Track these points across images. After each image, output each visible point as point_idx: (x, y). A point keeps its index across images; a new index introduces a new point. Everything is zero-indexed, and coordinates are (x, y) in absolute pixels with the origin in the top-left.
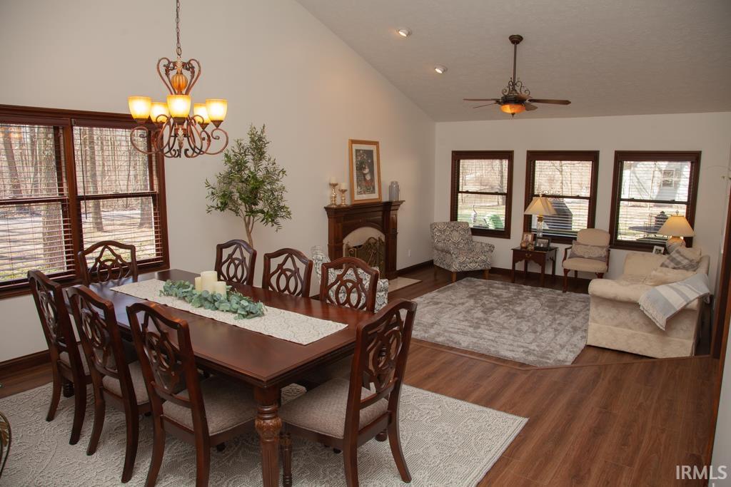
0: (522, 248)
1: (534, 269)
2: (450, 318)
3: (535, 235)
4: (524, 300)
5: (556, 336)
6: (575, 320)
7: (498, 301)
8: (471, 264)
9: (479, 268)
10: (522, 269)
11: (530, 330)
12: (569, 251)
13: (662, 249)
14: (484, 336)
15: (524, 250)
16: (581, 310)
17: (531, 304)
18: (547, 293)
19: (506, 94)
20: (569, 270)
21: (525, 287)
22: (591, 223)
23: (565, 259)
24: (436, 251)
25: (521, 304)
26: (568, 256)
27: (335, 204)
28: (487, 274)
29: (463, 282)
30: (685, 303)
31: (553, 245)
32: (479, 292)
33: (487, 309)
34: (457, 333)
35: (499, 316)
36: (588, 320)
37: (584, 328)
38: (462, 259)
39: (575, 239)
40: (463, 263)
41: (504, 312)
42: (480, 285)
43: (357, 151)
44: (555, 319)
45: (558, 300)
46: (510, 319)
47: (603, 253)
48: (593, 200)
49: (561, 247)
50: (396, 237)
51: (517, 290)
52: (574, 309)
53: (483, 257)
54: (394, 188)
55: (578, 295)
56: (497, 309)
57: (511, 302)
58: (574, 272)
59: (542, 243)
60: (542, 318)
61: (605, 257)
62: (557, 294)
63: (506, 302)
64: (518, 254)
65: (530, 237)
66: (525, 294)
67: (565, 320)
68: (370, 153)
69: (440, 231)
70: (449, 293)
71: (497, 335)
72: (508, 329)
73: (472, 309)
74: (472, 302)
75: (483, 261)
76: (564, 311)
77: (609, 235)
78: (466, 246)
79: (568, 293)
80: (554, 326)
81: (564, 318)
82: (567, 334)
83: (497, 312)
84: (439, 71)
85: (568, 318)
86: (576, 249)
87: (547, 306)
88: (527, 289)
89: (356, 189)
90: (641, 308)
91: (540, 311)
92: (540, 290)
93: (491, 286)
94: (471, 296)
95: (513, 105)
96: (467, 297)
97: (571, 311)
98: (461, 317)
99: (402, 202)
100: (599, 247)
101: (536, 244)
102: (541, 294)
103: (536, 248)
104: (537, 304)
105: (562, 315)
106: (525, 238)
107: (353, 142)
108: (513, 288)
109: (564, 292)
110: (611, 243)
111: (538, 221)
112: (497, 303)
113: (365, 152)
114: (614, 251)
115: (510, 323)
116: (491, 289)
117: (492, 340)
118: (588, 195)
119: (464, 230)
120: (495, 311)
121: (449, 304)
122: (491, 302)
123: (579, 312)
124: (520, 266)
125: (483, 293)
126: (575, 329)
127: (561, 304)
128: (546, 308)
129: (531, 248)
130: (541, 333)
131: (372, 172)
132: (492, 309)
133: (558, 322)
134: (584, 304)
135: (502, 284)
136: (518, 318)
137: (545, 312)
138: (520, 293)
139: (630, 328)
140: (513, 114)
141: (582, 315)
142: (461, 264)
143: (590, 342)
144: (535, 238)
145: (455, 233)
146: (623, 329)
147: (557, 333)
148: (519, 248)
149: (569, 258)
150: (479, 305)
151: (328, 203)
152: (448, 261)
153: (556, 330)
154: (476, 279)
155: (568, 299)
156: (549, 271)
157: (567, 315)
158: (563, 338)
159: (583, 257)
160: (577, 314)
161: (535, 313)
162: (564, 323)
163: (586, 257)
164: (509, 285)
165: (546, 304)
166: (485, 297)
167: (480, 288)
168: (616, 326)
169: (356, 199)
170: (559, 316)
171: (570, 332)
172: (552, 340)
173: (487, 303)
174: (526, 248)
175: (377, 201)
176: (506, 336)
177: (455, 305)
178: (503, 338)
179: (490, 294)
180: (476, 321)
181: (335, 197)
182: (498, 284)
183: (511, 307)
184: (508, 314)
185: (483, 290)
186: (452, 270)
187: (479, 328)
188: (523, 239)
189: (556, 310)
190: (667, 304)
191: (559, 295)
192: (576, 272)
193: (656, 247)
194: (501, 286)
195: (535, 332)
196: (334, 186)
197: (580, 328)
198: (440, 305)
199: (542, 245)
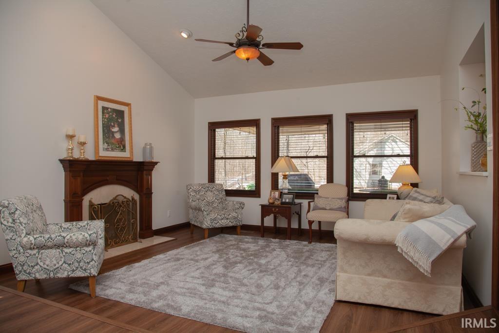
0: (270, 203)
1: (283, 223)
2: (185, 275)
3: (282, 192)
4: (271, 253)
5: (300, 290)
6: (321, 270)
7: (244, 254)
8: (223, 221)
9: (231, 224)
10: (271, 224)
11: (272, 286)
12: (312, 204)
13: (395, 196)
14: (216, 296)
15: (271, 205)
16: (327, 259)
17: (278, 256)
18: (293, 245)
19: (240, 38)
20: (313, 221)
21: (273, 240)
22: (330, 179)
23: (309, 211)
24: (191, 211)
25: (266, 256)
26: (311, 209)
27: (72, 157)
28: (239, 230)
29: (216, 238)
30: (452, 240)
31: (297, 201)
32: (227, 247)
33: (230, 264)
34: (184, 294)
35: (241, 271)
36: (335, 268)
37: (332, 278)
38: (213, 216)
39: (317, 193)
40: (215, 219)
41: (246, 266)
42: (231, 240)
43: (104, 108)
44: (300, 271)
45: (304, 250)
46: (252, 273)
47: (343, 203)
48: (330, 158)
49: (305, 202)
50: (151, 197)
51: (265, 243)
52: (320, 259)
53: (234, 214)
54: (148, 148)
55: (322, 245)
56: (240, 263)
57: (256, 255)
58: (318, 223)
59: (287, 199)
60: (287, 271)
61: (345, 207)
62: (304, 246)
63: (252, 255)
64: (266, 210)
65: (277, 194)
66: (273, 247)
67: (310, 271)
68: (121, 114)
69: (195, 191)
70: (197, 248)
71: (231, 294)
72: (247, 286)
73: (213, 265)
74: (216, 256)
75: (235, 218)
76: (310, 262)
77: (346, 189)
78: (220, 205)
79: (313, 243)
80: (298, 279)
81: (309, 268)
82: (313, 288)
83: (240, 266)
84: (184, 35)
85: (314, 269)
86: (318, 201)
87: (293, 258)
88: (275, 242)
89: (101, 145)
90: (399, 250)
91: (285, 263)
92: (288, 242)
93: (241, 241)
94: (218, 251)
95: (246, 48)
96: (213, 252)
97: (317, 260)
98: (197, 274)
99: (156, 163)
100: (339, 199)
101: (282, 200)
102: (288, 246)
103: (282, 203)
104: (283, 255)
105: (308, 265)
106: (272, 195)
107: (99, 98)
108: (261, 242)
109: (310, 243)
110: (348, 195)
111: (284, 178)
112: (243, 257)
113: (114, 110)
114: (352, 203)
115: (251, 278)
116: (240, 243)
117: (223, 302)
118: (325, 154)
119: (218, 191)
120: (238, 265)
121: (192, 260)
122: (237, 256)
123: (325, 261)
124: (269, 221)
125: (231, 247)
126: (322, 281)
127: (307, 254)
128: (292, 259)
129: (278, 203)
130: (284, 289)
131: (122, 131)
132: (236, 263)
133: (303, 273)
134: (328, 253)
135: (252, 239)
136: (261, 271)
137: (290, 263)
138: (267, 246)
139: (385, 277)
140: (248, 59)
141: (328, 264)
142: (212, 220)
143: (341, 296)
144: (281, 194)
145: (209, 193)
146: (377, 278)
147: (302, 287)
148: (268, 204)
149: (313, 210)
150: (222, 260)
151: (64, 156)
152: (200, 218)
153: (301, 283)
154: (228, 235)
155: (313, 249)
156: (295, 225)
157: (313, 266)
158: (309, 293)
159: (326, 209)
160: (322, 264)
161: (280, 265)
162: (311, 274)
163: (328, 208)
164: (258, 239)
165: (292, 255)
166: (232, 251)
167: (229, 243)
168: (369, 275)
169: (100, 155)
170: (305, 267)
171: (317, 285)
172: (296, 297)
173: (231, 257)
174: (273, 203)
175: (129, 159)
176: (242, 295)
177: (197, 261)
178: (238, 298)
179: (238, 248)
180: (213, 277)
181: (72, 149)
182: (248, 239)
183: (256, 260)
184: (251, 268)
185: (232, 245)
186: (204, 226)
187: (213, 286)
188: (270, 196)
189: (301, 261)
190: (430, 242)
191: (305, 246)
192: (320, 222)
193: (388, 196)
194: (251, 240)
195: (277, 287)
196: (71, 137)
197: (327, 279)
198: (180, 262)
199: (287, 201)
